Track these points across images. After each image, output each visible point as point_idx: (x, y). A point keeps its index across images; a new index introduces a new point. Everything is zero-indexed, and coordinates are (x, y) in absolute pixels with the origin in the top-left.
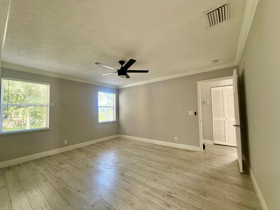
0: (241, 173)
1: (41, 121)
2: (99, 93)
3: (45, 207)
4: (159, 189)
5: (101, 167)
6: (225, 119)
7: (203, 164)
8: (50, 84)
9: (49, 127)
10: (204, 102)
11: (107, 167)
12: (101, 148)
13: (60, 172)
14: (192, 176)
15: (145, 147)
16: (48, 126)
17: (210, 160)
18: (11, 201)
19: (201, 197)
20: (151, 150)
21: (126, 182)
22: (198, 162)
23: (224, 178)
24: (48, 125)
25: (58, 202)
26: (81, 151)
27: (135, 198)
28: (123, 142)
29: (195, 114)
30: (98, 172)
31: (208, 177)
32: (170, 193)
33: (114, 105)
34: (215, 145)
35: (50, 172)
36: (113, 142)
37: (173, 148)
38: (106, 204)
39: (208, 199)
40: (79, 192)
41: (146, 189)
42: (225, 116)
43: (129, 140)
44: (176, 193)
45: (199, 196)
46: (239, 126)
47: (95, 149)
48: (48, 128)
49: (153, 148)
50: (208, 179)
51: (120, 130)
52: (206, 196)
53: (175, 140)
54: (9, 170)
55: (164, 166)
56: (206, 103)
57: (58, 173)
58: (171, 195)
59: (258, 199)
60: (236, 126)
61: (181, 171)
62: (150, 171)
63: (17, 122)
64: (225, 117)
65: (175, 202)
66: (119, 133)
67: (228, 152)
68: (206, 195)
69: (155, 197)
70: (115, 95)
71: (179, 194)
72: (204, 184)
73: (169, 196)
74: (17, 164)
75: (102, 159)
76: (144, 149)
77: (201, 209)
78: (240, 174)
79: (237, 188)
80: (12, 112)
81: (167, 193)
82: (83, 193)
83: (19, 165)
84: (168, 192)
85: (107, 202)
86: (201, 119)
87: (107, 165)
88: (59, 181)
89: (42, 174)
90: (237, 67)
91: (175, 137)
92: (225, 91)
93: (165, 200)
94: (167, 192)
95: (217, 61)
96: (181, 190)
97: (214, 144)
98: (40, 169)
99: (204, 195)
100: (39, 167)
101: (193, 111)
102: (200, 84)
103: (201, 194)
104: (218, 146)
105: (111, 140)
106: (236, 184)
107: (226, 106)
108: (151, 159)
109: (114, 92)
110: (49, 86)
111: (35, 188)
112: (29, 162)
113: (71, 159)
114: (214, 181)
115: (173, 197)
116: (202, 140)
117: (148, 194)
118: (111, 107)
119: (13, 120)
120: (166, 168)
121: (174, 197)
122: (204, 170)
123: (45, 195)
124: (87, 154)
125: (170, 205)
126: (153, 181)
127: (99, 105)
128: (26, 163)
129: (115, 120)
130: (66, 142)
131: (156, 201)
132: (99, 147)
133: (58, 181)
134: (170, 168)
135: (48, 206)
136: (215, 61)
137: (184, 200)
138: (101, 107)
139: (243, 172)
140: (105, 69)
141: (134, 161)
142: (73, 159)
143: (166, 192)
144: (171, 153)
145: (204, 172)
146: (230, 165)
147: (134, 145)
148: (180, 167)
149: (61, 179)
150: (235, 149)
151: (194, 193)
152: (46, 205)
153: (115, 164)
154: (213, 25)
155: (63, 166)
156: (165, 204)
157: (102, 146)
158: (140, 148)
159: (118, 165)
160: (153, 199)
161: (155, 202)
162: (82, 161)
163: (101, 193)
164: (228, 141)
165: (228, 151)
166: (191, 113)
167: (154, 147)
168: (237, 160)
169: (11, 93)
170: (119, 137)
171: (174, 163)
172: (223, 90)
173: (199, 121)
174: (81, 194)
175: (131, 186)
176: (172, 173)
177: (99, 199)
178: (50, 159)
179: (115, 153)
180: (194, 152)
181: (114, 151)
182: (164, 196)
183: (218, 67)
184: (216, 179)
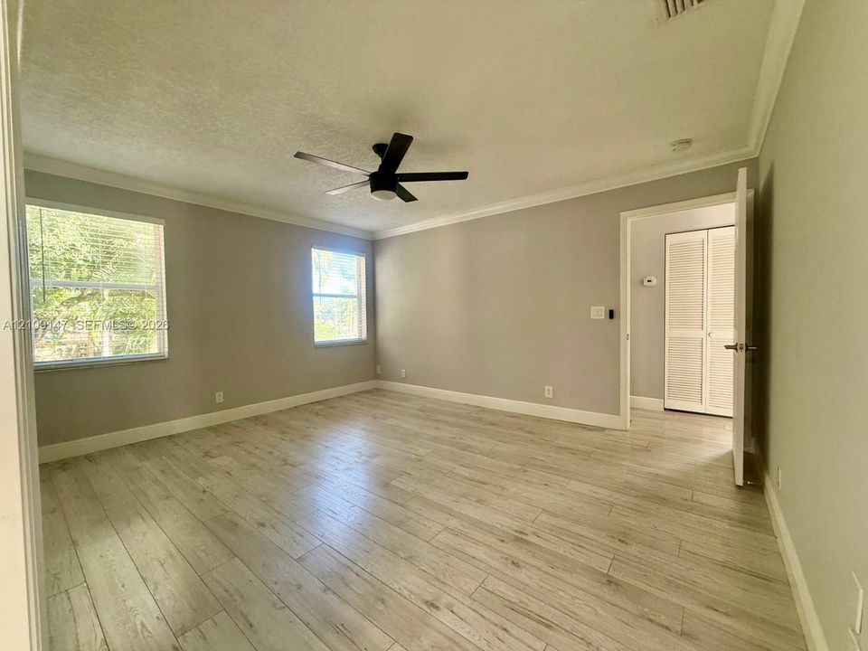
0: (739, 487)
1: (143, 339)
2: (314, 252)
3: (169, 559)
4: (490, 523)
5: (324, 467)
6: (703, 334)
7: (624, 463)
8: (163, 221)
9: (169, 352)
10: (642, 282)
11: (342, 466)
12: (324, 416)
13: (207, 476)
14: (591, 491)
15: (454, 415)
16: (167, 350)
17: (649, 451)
18: (75, 544)
19: (612, 545)
20: (471, 423)
21: (396, 503)
22: (611, 456)
23: (686, 500)
24: (166, 345)
25: (203, 548)
26: (265, 424)
27: (422, 543)
28: (390, 401)
29: (611, 314)
30: (316, 477)
31: (637, 496)
32: (522, 533)
33: (359, 291)
34: (670, 412)
35: (178, 476)
36: (358, 401)
37: (540, 420)
38: (336, 555)
39: (633, 550)
40: (263, 525)
41: (454, 523)
42: (704, 322)
43: (406, 397)
44: (540, 534)
45: (608, 543)
46: (741, 348)
47: (307, 420)
48: (167, 355)
49: (479, 420)
50: (635, 501)
51: (378, 368)
52: (627, 543)
53: (546, 396)
54: (64, 470)
55: (508, 465)
56: (646, 283)
57: (200, 478)
58: (524, 537)
59: (779, 553)
60: (735, 347)
61: (558, 478)
62: (466, 478)
63: (74, 347)
64: (705, 329)
65: (533, 556)
66: (376, 377)
67: (706, 431)
68: (627, 541)
69: (477, 542)
70: (363, 260)
71: (548, 537)
72: (626, 514)
73: (519, 539)
74: (84, 453)
75: (326, 444)
76: (451, 420)
77: (610, 573)
78: (734, 489)
79: (721, 525)
80: (57, 314)
81: (514, 533)
82: (273, 528)
83: (89, 458)
84: (516, 531)
85: (340, 551)
86: (629, 332)
87: (342, 460)
88: (205, 498)
89: (156, 481)
90: (753, 165)
91: (547, 387)
92: (710, 245)
93: (505, 550)
94: (513, 530)
95: (688, 142)
96: (553, 525)
97: (665, 409)
98: (150, 468)
99: (620, 540)
100: (147, 464)
101: (603, 308)
102: (629, 221)
103: (613, 537)
104: (677, 415)
105: (350, 394)
106: (719, 516)
107: (710, 293)
108: (469, 446)
109: (359, 252)
110: (162, 229)
111: (140, 514)
112: (116, 449)
113: (238, 443)
114: (654, 506)
115: (527, 542)
116: (629, 396)
117: (456, 533)
118: (352, 297)
119: (62, 340)
120: (515, 470)
121: (533, 543)
122: (629, 477)
123: (168, 534)
124: (284, 433)
125: (521, 564)
126: (474, 503)
127: (315, 290)
128: (111, 453)
129: (364, 336)
130: (220, 397)
131: (480, 553)
132: (317, 414)
133: (202, 500)
134: (525, 471)
135: (179, 558)
136: (682, 142)
137: (561, 552)
138: (320, 295)
139: (745, 484)
140: (331, 174)
141: (422, 451)
142: (242, 445)
143: (511, 531)
144: (530, 433)
145: (627, 482)
146: (707, 467)
147: (423, 411)
148: (556, 469)
149: (212, 495)
150: (729, 425)
151: (592, 536)
152: (171, 555)
153: (363, 458)
154: (677, 12)
155: (213, 461)
156: (506, 559)
157: (328, 411)
158: (440, 417)
159: (375, 461)
160: (472, 547)
161: (476, 555)
162: (269, 449)
163: (323, 530)
164: (708, 399)
165: (706, 429)
166: (599, 312)
167: (482, 415)
168: (731, 453)
169: (50, 255)
170: (376, 389)
171: (538, 457)
172: (706, 240)
173: (622, 338)
174: (267, 532)
175: (410, 514)
176: (531, 483)
177: (319, 543)
178: (177, 444)
179: (365, 429)
180: (603, 429)
181: (363, 426)
182: (503, 541)
183: (689, 163)
184: (662, 501)
